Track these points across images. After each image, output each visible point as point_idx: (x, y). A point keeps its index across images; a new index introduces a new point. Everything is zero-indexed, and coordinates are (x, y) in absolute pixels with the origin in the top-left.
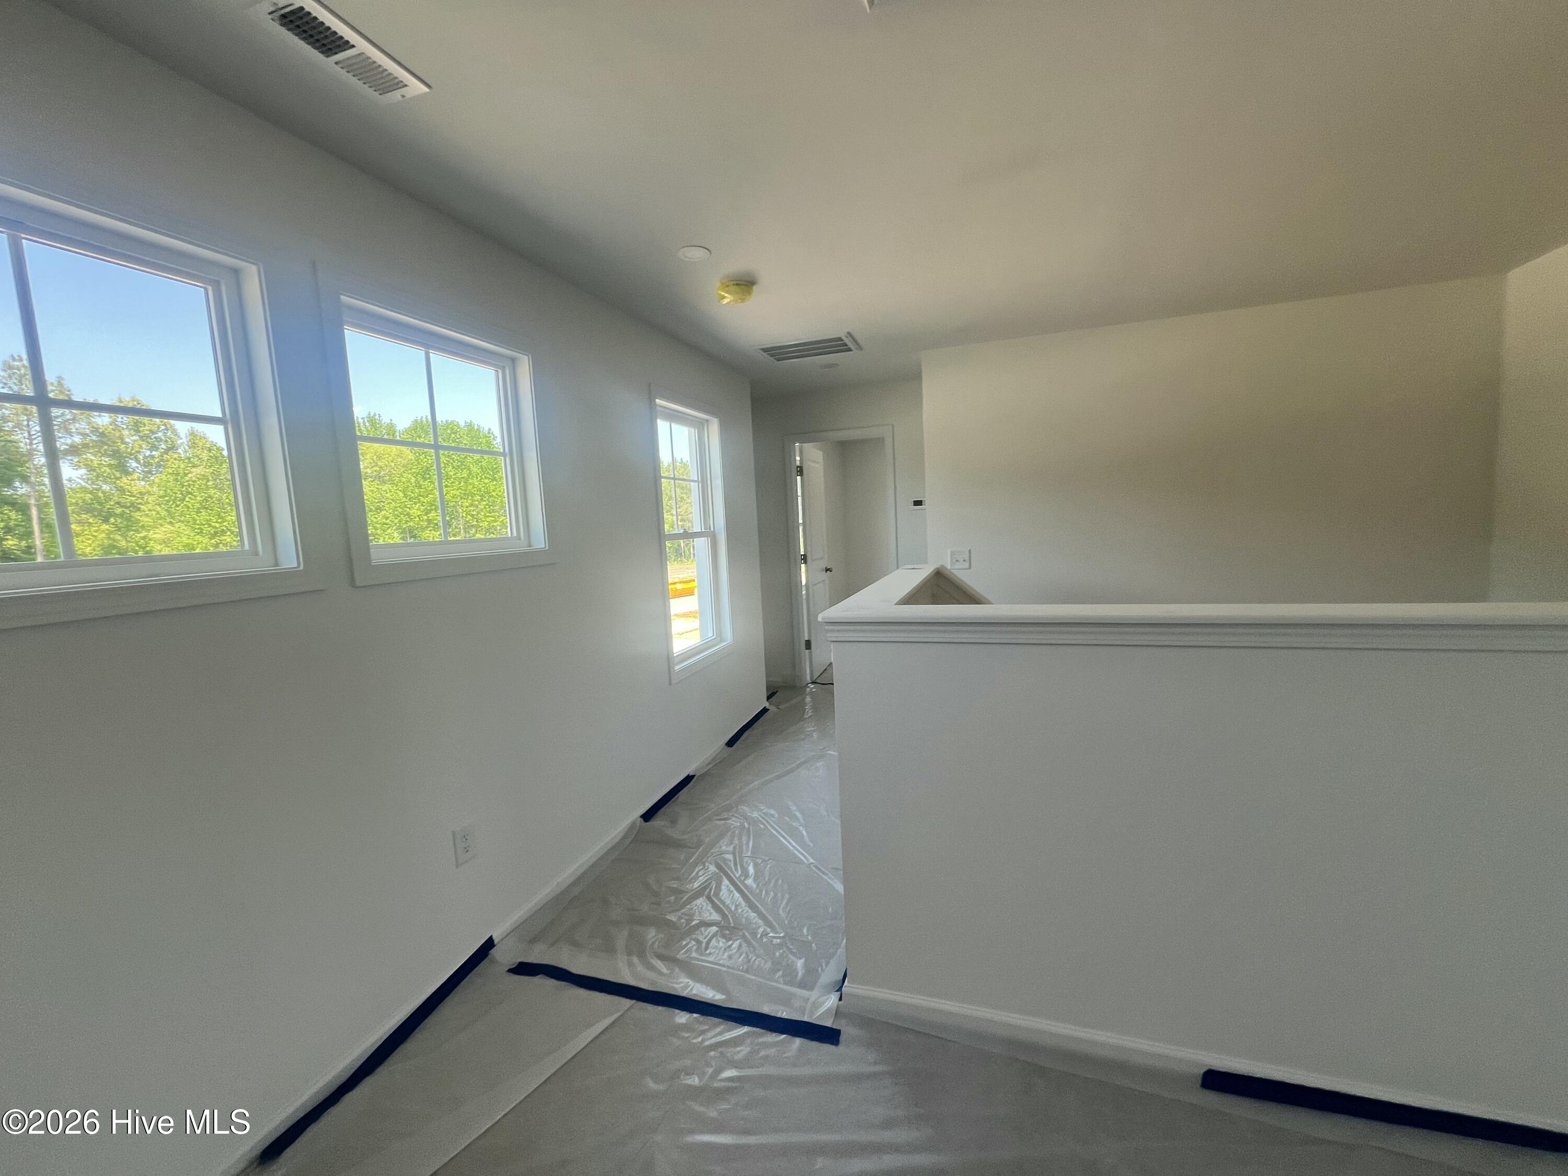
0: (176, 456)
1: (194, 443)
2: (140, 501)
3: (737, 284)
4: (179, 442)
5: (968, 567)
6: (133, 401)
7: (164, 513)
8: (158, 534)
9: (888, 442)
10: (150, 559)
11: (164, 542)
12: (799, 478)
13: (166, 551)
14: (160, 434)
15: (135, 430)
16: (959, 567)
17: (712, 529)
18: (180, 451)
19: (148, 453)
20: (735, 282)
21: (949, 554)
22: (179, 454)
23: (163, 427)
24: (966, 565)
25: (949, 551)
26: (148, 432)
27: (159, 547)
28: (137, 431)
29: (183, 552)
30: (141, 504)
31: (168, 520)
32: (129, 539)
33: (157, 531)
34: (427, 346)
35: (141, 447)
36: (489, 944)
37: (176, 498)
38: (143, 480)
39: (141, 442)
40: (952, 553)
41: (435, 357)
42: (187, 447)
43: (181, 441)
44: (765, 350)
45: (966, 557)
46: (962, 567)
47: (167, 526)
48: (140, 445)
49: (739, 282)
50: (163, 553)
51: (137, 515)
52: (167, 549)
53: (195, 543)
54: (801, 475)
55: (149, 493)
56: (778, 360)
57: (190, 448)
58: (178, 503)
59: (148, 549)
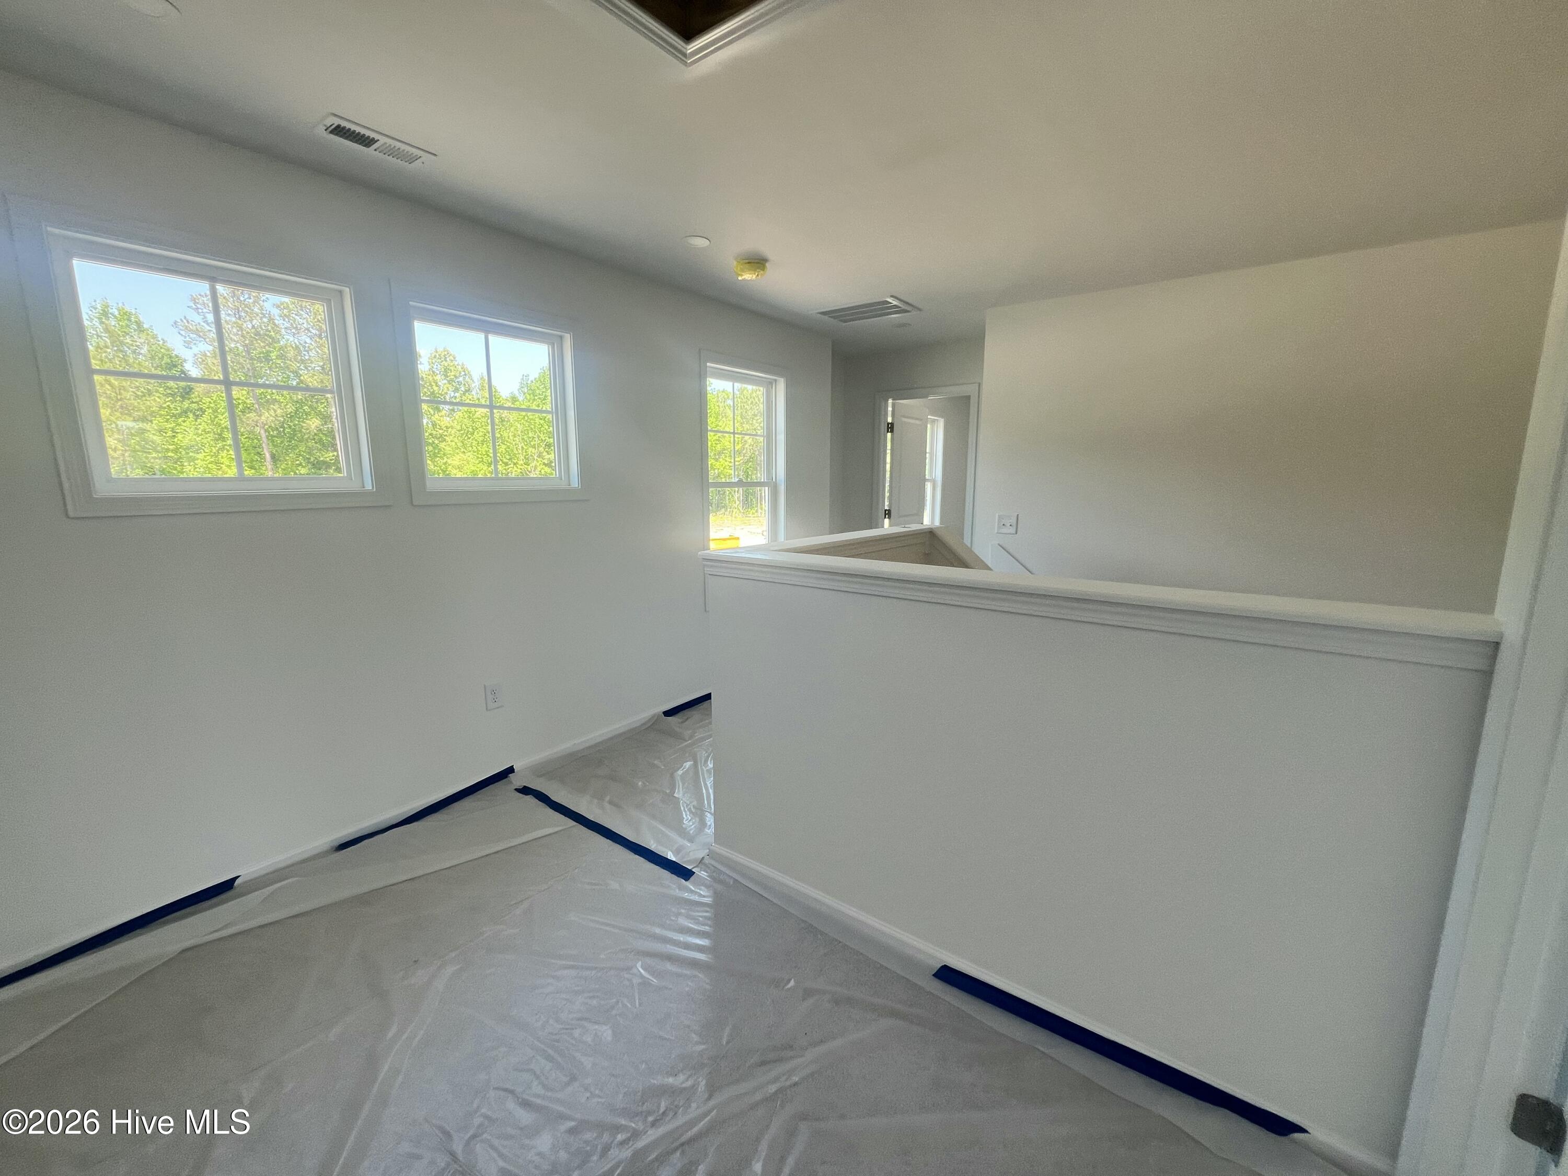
0: (470, 397)
1: (483, 386)
2: (445, 433)
3: (749, 263)
4: (473, 385)
5: (1014, 532)
6: (445, 351)
7: (460, 444)
8: (455, 461)
9: (973, 401)
10: (448, 478)
11: (460, 468)
12: (889, 435)
13: (459, 475)
14: (461, 379)
15: (445, 375)
16: (1006, 532)
17: (774, 480)
18: (473, 393)
19: (452, 394)
20: (747, 261)
21: (997, 517)
22: (473, 395)
23: (463, 373)
24: (1013, 530)
25: (997, 514)
26: (453, 377)
27: (455, 472)
28: (446, 376)
29: (470, 476)
30: (446, 435)
31: (462, 450)
32: (436, 464)
33: (454, 458)
34: (487, 332)
35: (448, 390)
36: (511, 770)
37: (468, 431)
38: (448, 416)
39: (448, 385)
40: (1000, 517)
41: (492, 338)
42: (478, 390)
43: (474, 385)
44: (824, 313)
45: (1014, 521)
46: (1009, 531)
47: (461, 454)
48: (448, 388)
49: (750, 261)
50: (457, 476)
51: (442, 445)
52: (460, 473)
53: (478, 470)
54: (892, 431)
55: (452, 427)
56: (845, 321)
57: (480, 390)
58: (469, 436)
59: (447, 472)
